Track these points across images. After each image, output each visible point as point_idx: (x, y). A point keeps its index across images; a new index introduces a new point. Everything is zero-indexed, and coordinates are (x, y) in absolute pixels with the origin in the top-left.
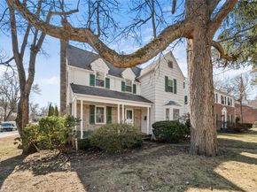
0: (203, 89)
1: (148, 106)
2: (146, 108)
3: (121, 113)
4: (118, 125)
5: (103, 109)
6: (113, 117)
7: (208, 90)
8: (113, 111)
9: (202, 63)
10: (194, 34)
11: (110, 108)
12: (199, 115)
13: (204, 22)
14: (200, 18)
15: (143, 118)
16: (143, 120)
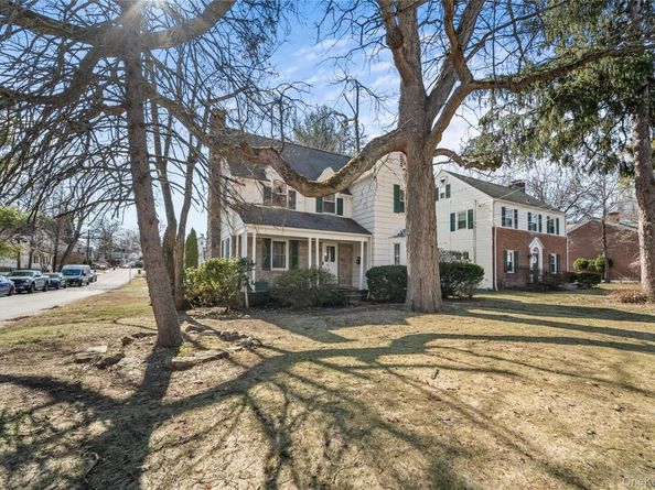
0: (419, 223)
1: (361, 238)
2: (359, 243)
3: (314, 251)
4: (307, 271)
5: (284, 243)
6: (300, 258)
7: (426, 224)
8: (301, 249)
9: (417, 189)
10: (407, 149)
11: (296, 244)
12: (414, 257)
13: (420, 135)
14: (415, 130)
15: (355, 260)
16: (355, 263)
